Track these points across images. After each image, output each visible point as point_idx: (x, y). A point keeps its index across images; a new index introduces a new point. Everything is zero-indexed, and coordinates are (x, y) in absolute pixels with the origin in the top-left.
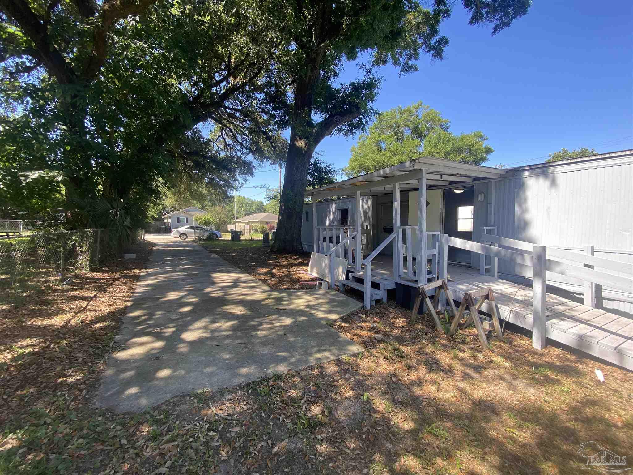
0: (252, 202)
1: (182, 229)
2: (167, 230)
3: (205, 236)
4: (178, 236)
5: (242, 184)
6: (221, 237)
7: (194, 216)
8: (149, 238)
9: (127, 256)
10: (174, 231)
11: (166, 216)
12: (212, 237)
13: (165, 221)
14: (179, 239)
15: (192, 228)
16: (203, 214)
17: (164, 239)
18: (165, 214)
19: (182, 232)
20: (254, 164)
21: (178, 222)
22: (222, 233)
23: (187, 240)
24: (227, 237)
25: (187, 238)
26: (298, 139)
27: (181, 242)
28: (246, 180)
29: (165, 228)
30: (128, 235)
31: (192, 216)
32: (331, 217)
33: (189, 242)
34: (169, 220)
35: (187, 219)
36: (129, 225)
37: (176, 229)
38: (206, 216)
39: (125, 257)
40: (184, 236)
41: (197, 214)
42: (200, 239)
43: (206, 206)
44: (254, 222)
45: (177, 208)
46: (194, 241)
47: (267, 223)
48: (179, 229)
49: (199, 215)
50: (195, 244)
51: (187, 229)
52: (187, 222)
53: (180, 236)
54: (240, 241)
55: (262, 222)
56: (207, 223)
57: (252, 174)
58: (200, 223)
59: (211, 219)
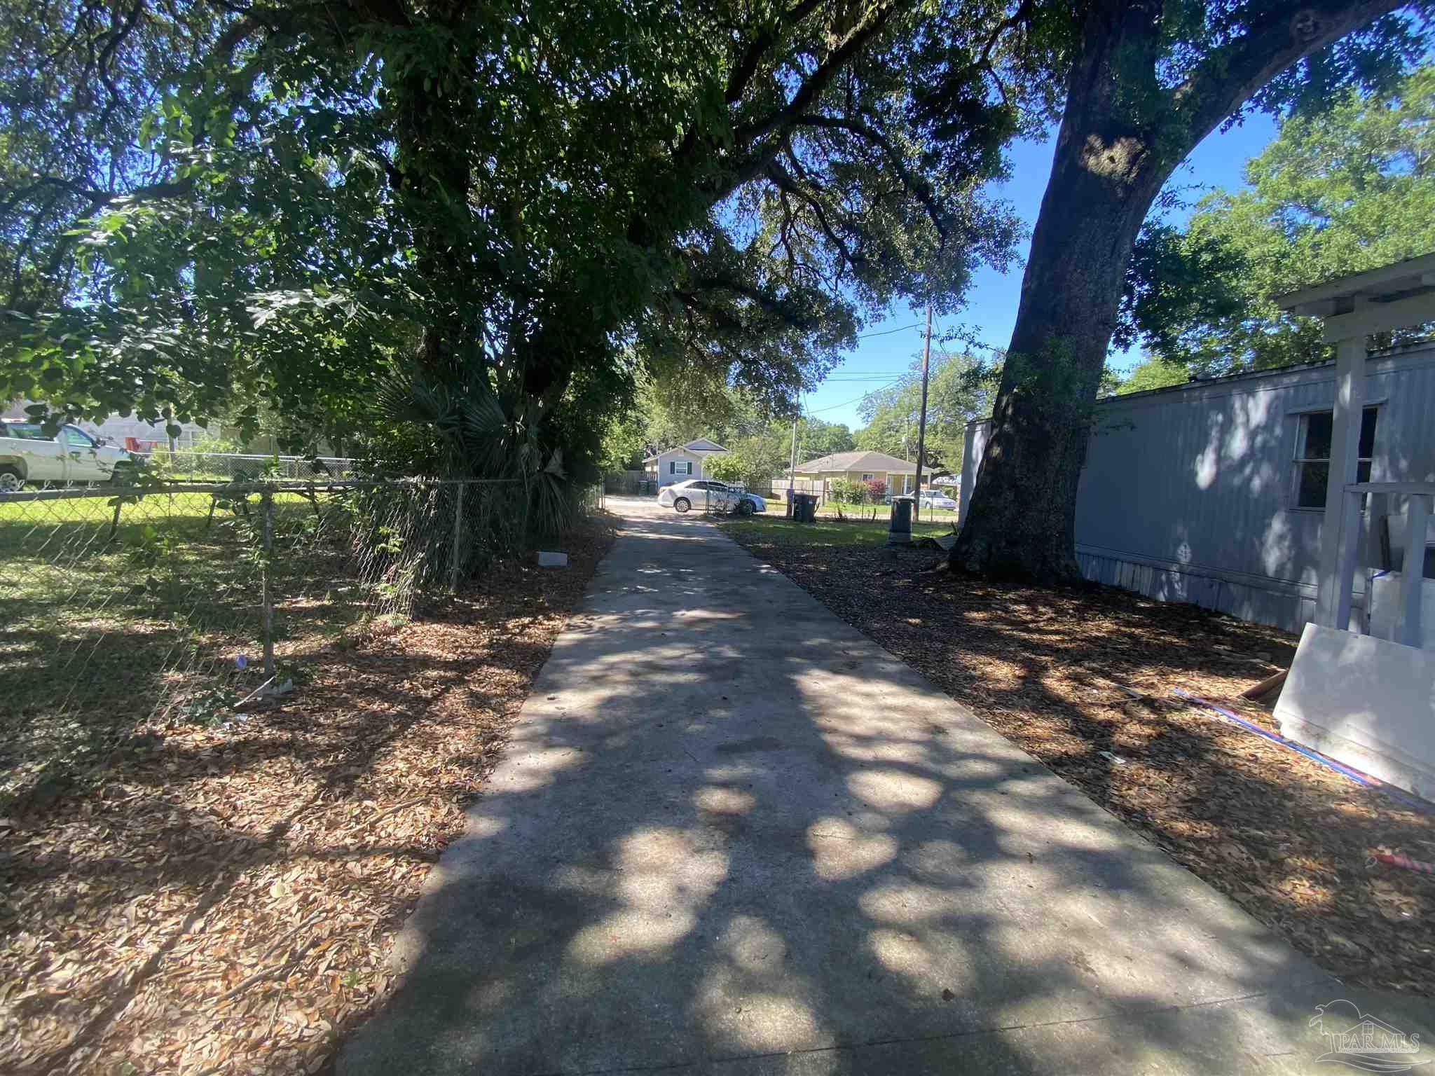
0: (823, 428)
1: (680, 488)
2: (650, 490)
3: (731, 506)
4: (671, 503)
5: (827, 369)
6: (764, 510)
7: (705, 459)
8: (615, 505)
9: (547, 558)
10: (664, 491)
11: (650, 459)
12: (745, 510)
13: (648, 469)
14: (673, 511)
15: (700, 485)
16: (722, 454)
17: (643, 509)
18: (648, 456)
19: (679, 495)
20: (860, 314)
21: (672, 471)
22: (767, 500)
23: (689, 512)
24: (777, 509)
25: (690, 508)
26: (1098, 144)
27: (678, 517)
28: (835, 359)
29: (648, 485)
30: (553, 500)
31: (700, 458)
32: (1238, 445)
33: (695, 518)
34: (656, 468)
35: (690, 464)
36: (560, 473)
37: (667, 488)
38: (728, 458)
39: (542, 563)
40: (683, 504)
41: (710, 454)
42: (719, 515)
43: (727, 437)
44: (833, 474)
45: (671, 443)
46: (705, 518)
47: (865, 477)
48: (673, 487)
49: (716, 457)
50: (709, 525)
51: (689, 487)
52: (690, 472)
53: (675, 505)
54: (813, 520)
55: (852, 474)
56: (731, 475)
57: (853, 343)
58: (716, 474)
59: (740, 466)
